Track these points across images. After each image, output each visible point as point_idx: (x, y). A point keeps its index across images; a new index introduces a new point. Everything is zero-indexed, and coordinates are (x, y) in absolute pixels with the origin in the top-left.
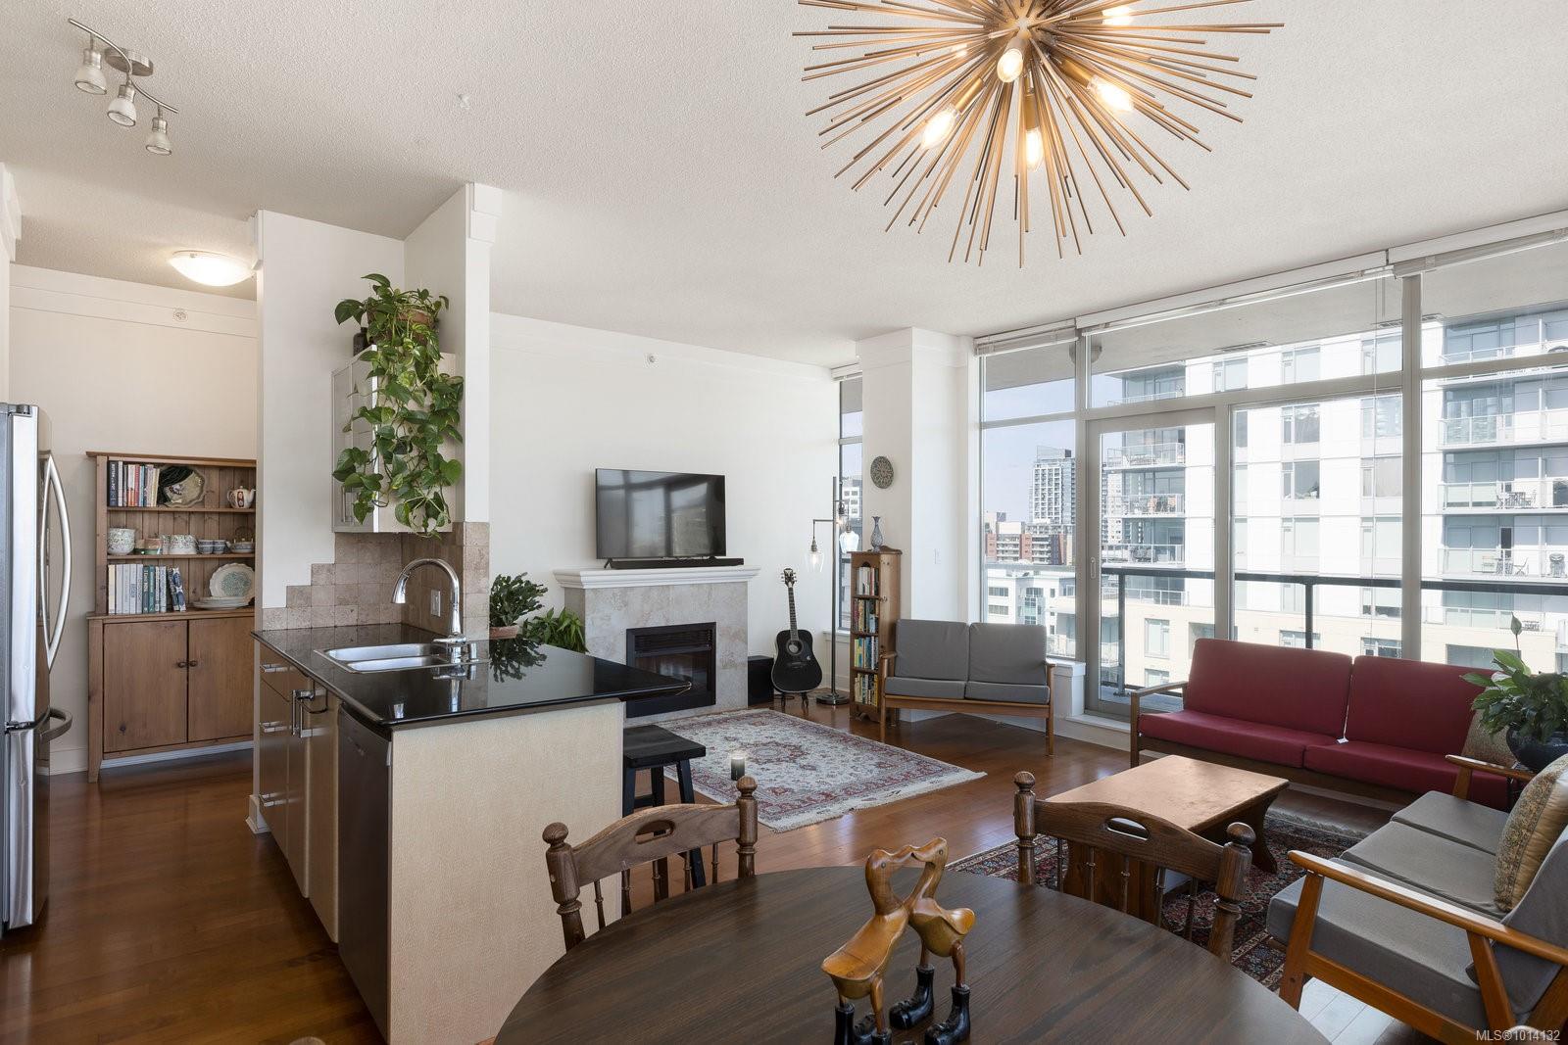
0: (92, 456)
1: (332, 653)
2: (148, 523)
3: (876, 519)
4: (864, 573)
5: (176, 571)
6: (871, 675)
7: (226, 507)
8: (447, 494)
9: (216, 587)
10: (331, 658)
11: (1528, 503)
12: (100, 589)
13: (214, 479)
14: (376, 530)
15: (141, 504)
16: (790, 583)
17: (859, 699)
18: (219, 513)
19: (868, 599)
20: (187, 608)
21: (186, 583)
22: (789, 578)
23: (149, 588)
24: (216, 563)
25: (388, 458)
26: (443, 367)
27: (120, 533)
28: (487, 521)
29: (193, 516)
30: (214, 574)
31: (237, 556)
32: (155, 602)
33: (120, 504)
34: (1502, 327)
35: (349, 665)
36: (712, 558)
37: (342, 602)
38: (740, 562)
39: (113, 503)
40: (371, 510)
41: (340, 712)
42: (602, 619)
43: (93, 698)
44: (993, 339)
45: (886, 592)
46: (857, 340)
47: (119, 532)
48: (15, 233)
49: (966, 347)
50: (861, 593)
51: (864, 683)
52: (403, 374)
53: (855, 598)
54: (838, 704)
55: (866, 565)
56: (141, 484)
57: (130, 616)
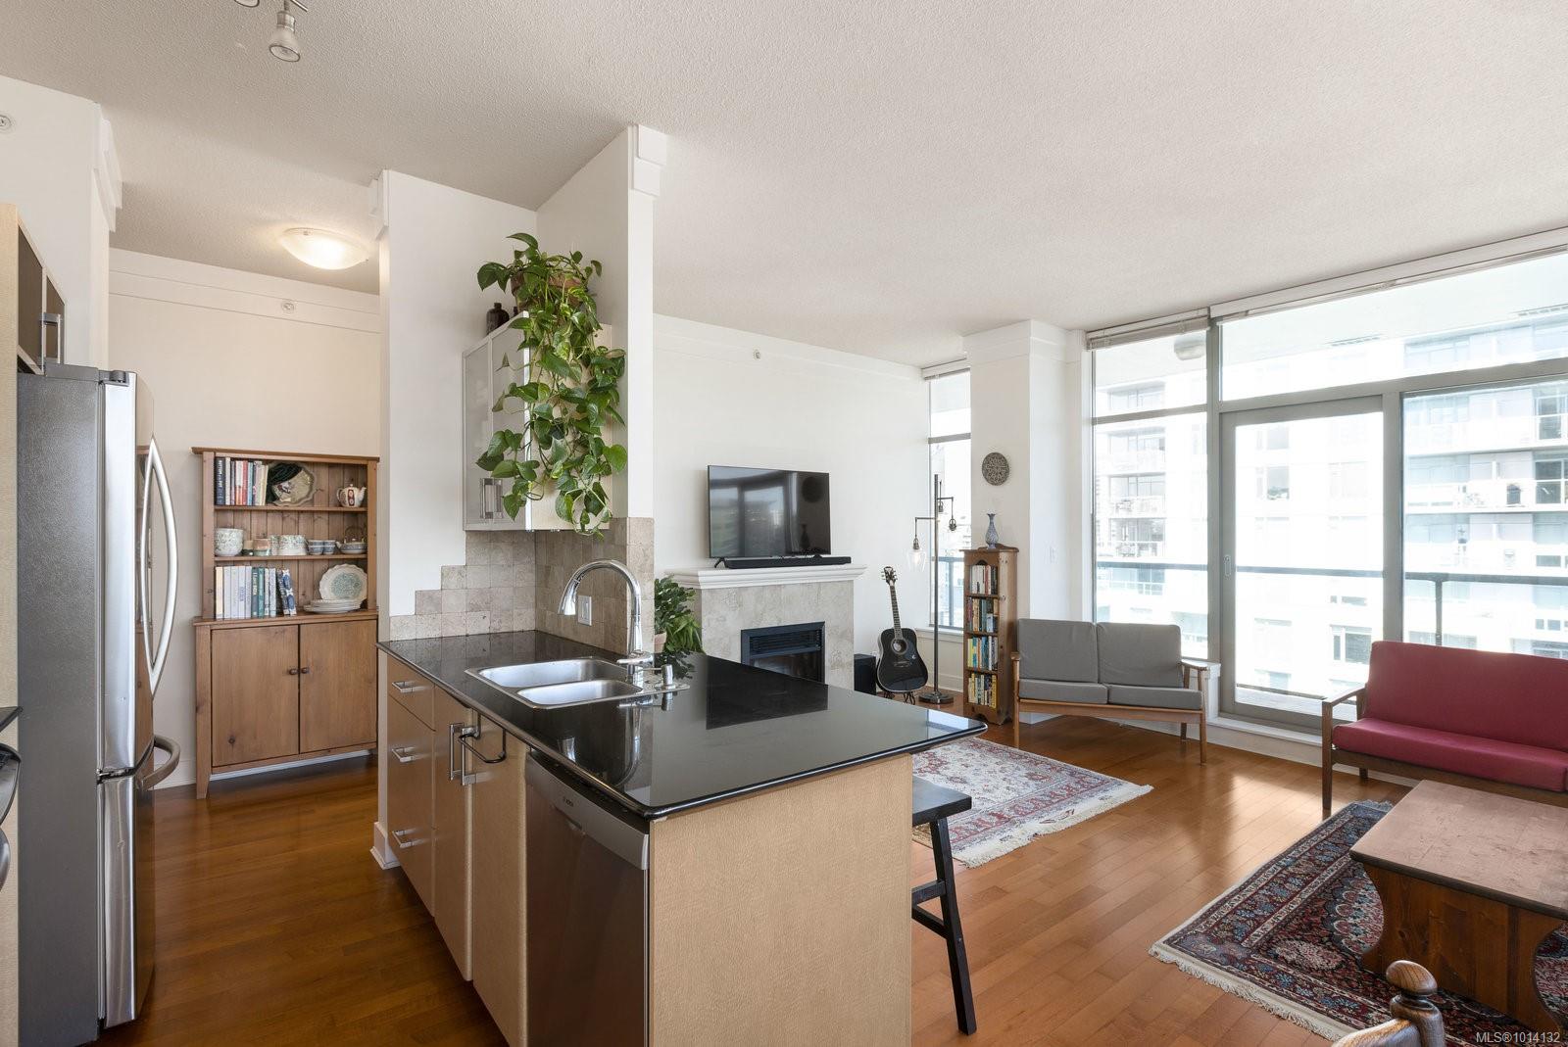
0: (198, 452)
1: (486, 673)
2: (256, 523)
3: (991, 516)
4: (978, 572)
5: (286, 573)
6: (988, 675)
7: (336, 506)
8: (606, 484)
9: (326, 589)
10: (484, 678)
11: (1482, 503)
12: (207, 592)
13: (324, 477)
14: (529, 527)
15: (249, 503)
16: (891, 582)
17: (973, 699)
18: (329, 512)
19: (985, 598)
20: (298, 611)
21: (296, 585)
22: (890, 576)
23: (258, 592)
24: (325, 565)
25: (546, 443)
26: (601, 339)
27: (227, 534)
28: (652, 517)
29: (302, 516)
30: (324, 576)
31: (349, 557)
32: (264, 606)
33: (228, 503)
34: (1458, 344)
35: (520, 693)
36: (818, 557)
37: (474, 608)
38: (846, 560)
39: (220, 502)
40: (524, 503)
41: (527, 761)
42: (718, 620)
43: (200, 710)
44: (1108, 332)
45: (1004, 591)
46: (966, 335)
47: (227, 532)
48: (116, 201)
49: (1078, 340)
50: (974, 591)
51: (979, 683)
52: (560, 345)
53: (969, 597)
54: (942, 702)
55: (982, 563)
56: (250, 482)
57: (238, 621)
